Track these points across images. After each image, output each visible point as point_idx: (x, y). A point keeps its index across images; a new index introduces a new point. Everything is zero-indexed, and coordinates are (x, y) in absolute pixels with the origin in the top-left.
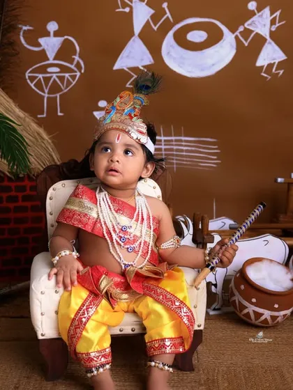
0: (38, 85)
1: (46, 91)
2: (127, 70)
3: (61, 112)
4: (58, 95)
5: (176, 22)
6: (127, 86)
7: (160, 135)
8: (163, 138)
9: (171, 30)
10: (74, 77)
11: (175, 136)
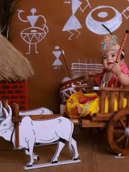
0: (27, 38)
1: (30, 41)
2: (69, 31)
3: (37, 52)
4: (36, 43)
5: (93, 8)
6: (69, 39)
7: (85, 63)
8: (87, 64)
9: (90, 12)
10: (43, 35)
11: (92, 63)
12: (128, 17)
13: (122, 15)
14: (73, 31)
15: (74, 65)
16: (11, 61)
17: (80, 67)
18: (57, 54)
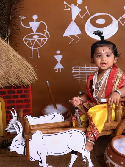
0: (29, 44)
1: (33, 46)
2: (69, 37)
3: (39, 56)
4: (38, 48)
5: (92, 15)
6: (69, 44)
7: (85, 66)
8: (86, 68)
9: (89, 18)
10: (45, 40)
11: (91, 67)
12: (124, 23)
13: (119, 22)
14: (73, 36)
15: (74, 68)
16: (16, 67)
17: (80, 70)
18: (59, 58)
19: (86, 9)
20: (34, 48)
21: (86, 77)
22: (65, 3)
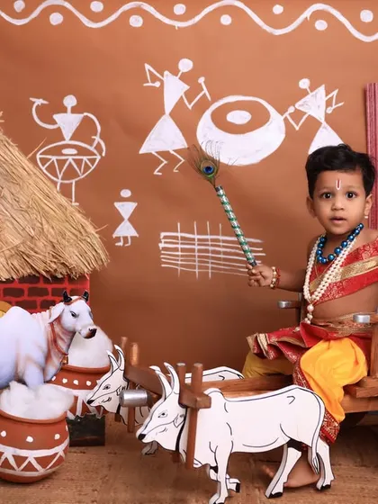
1: (60, 177)
2: (156, 154)
3: (76, 201)
4: (74, 181)
5: (215, 99)
6: (156, 173)
7: (193, 233)
8: (197, 237)
9: (208, 108)
10: (93, 161)
11: (211, 234)
12: (300, 124)
13: (286, 120)
14: (165, 154)
15: (165, 237)
17: (180, 242)
18: (126, 209)
19: (200, 84)
20: (62, 179)
21: (195, 261)
22: (147, 67)
